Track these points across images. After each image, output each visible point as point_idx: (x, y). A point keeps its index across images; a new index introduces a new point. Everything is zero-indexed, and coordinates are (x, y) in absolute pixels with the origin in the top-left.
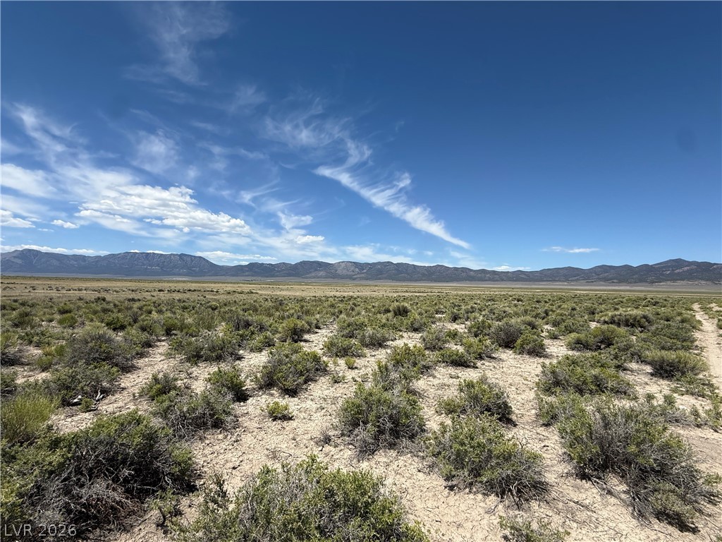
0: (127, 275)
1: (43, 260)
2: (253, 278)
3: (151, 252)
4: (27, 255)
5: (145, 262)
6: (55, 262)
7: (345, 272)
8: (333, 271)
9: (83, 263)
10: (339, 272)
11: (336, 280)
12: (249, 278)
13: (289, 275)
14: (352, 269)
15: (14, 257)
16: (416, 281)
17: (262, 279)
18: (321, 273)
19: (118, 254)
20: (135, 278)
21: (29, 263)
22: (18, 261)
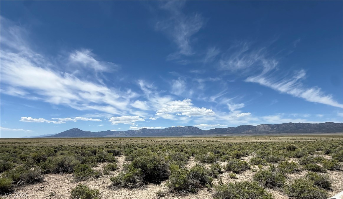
0: (172, 136)
1: (148, 131)
2: (217, 135)
4: (144, 130)
5: (177, 130)
6: (151, 132)
7: (263, 130)
8: (256, 130)
9: (158, 132)
10: (260, 130)
11: (258, 134)
12: (216, 135)
13: (233, 133)
14: (267, 128)
16: (310, 132)
17: (221, 135)
18: (250, 131)
20: (174, 136)
21: (145, 132)
22: (142, 132)
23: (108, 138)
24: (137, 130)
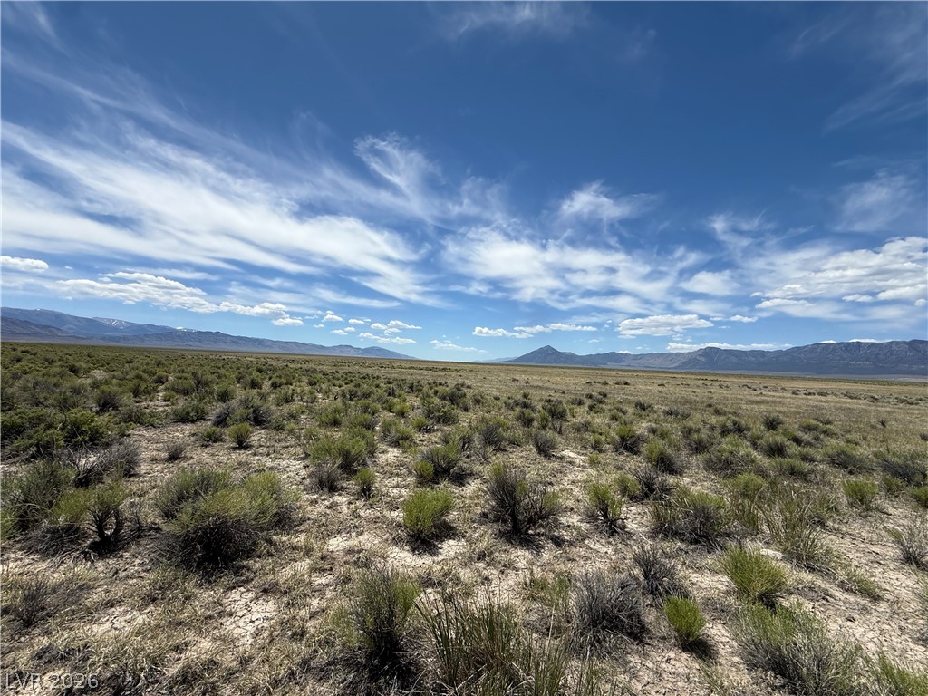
0: (819, 373)
1: (722, 357)
3: (855, 340)
4: (710, 353)
5: (845, 356)
6: (734, 359)
9: (762, 359)
15: (700, 356)
19: (804, 347)
21: (712, 361)
22: (703, 359)
23: (610, 370)
24: (689, 353)
